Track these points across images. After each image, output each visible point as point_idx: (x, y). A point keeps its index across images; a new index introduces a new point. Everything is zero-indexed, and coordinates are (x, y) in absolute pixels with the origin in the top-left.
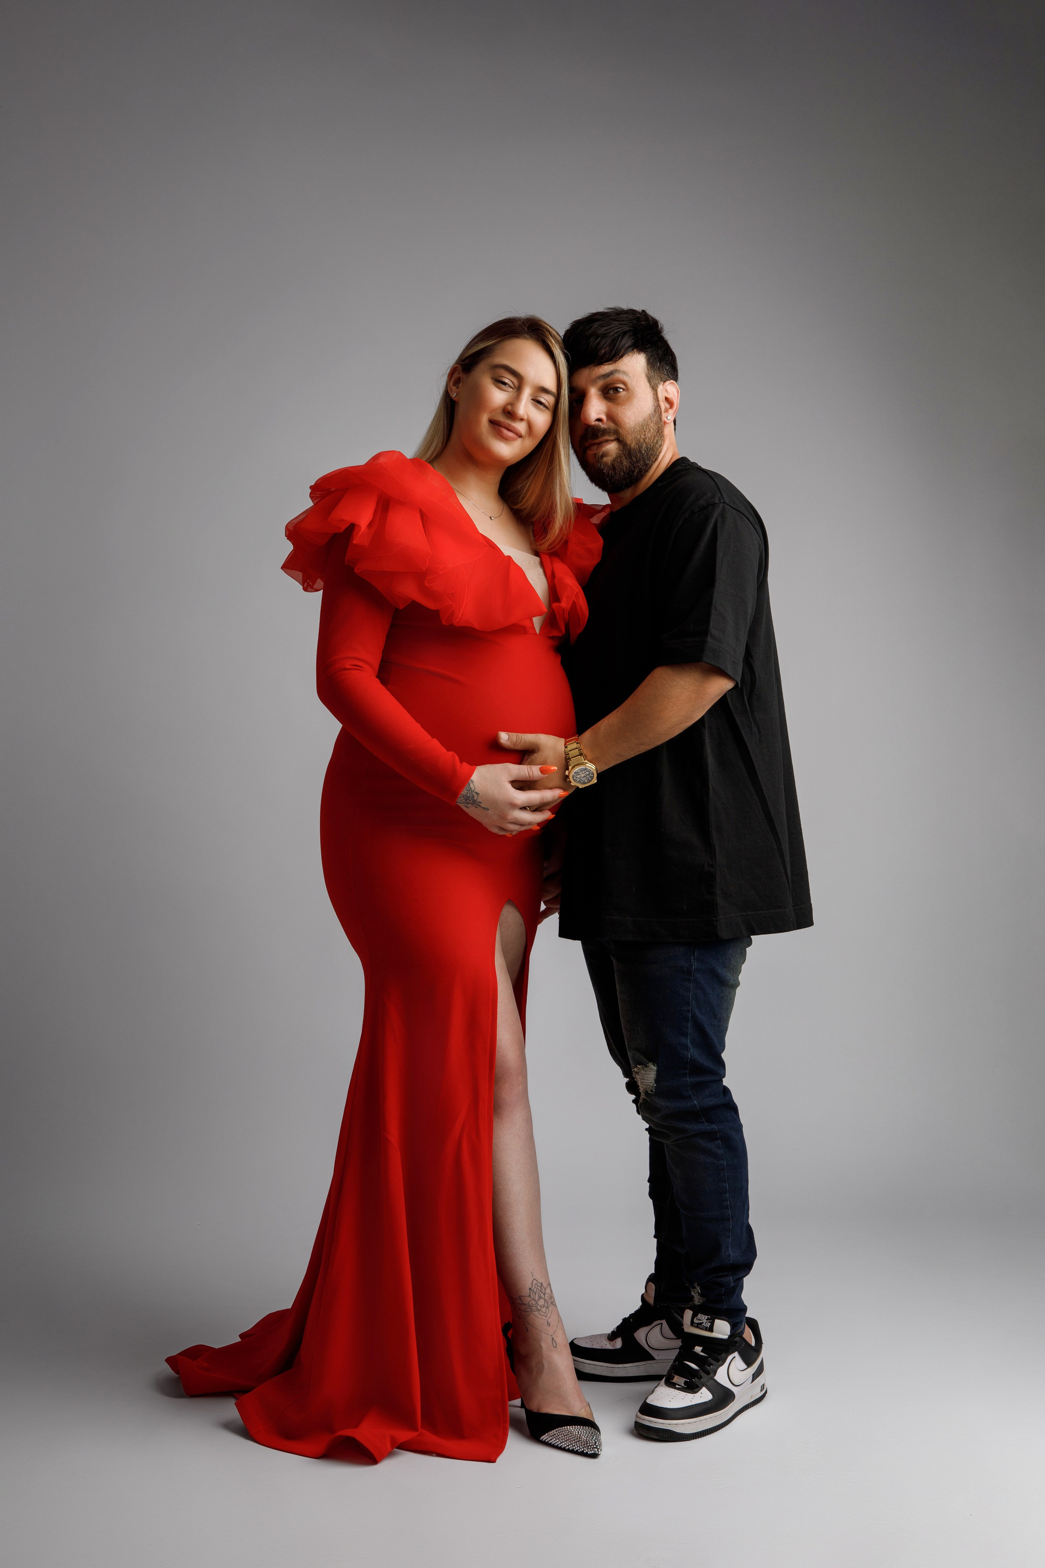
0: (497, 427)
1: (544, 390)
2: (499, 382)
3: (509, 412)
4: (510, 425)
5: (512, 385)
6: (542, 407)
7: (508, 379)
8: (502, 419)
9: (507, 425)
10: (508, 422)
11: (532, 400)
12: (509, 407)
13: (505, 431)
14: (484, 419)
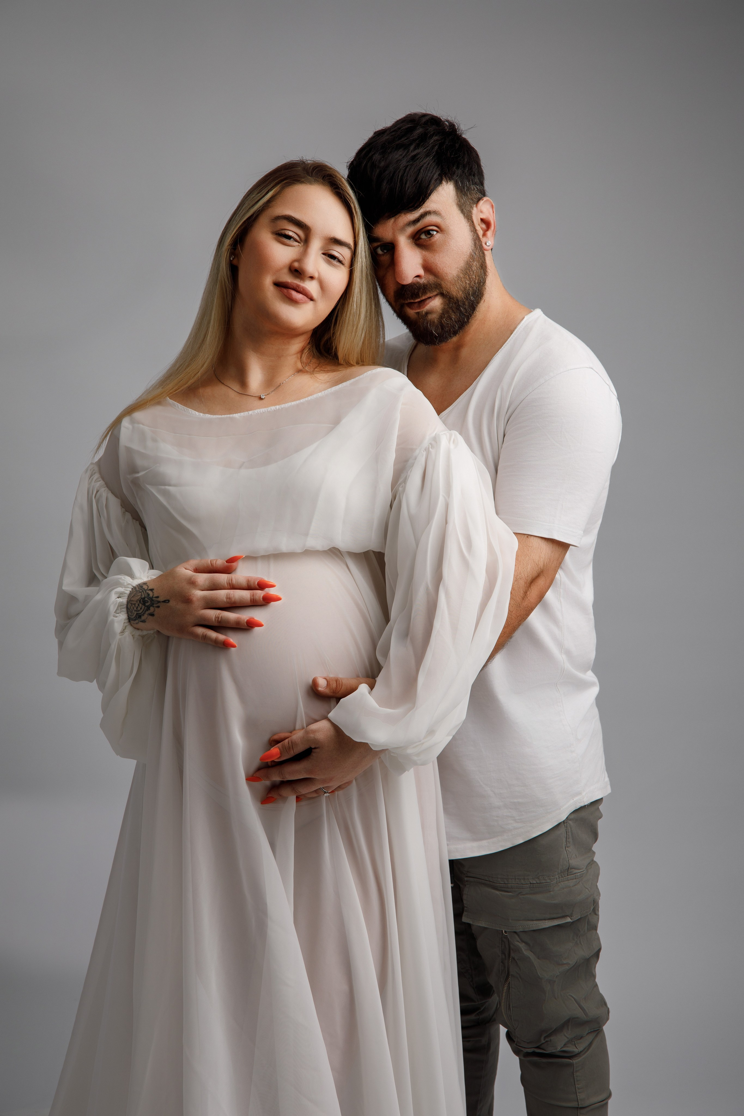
0: (285, 290)
1: (337, 242)
2: (281, 236)
3: (297, 272)
4: (298, 286)
5: (298, 238)
6: (335, 262)
7: (292, 230)
8: (288, 279)
9: (295, 286)
10: (296, 282)
11: (323, 254)
12: (296, 265)
13: (295, 295)
14: (268, 281)
